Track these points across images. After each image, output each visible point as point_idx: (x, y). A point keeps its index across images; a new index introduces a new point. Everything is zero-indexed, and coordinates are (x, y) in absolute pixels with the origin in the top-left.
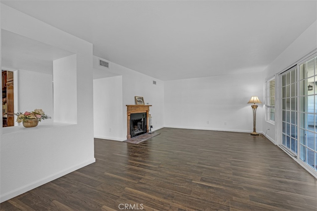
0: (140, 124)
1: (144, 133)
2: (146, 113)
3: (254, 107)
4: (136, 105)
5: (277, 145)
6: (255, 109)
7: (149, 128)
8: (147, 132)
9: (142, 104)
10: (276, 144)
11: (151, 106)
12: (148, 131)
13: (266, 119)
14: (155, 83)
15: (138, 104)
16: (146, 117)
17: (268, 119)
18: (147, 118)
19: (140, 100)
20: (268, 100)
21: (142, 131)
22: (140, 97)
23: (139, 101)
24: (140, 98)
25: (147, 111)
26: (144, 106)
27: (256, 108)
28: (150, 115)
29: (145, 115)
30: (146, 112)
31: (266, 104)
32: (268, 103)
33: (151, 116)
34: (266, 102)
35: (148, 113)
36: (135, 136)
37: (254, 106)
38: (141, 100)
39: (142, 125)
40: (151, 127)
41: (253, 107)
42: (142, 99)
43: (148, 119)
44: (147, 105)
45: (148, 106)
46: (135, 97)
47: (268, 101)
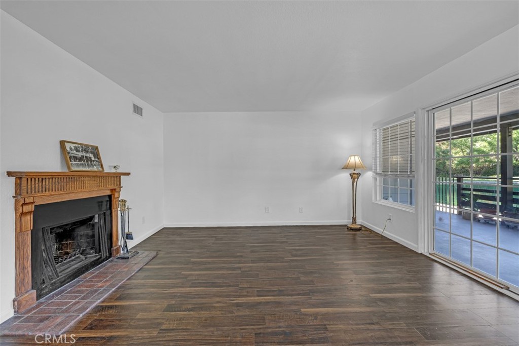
0: (87, 235)
1: (104, 261)
2: (110, 196)
3: (354, 177)
4: (66, 170)
5: (422, 254)
6: (356, 180)
7: (121, 242)
8: (114, 253)
9: (95, 169)
10: (419, 252)
11: (128, 174)
12: (118, 251)
13: (373, 198)
14: (138, 110)
15: (74, 168)
16: (110, 208)
17: (378, 199)
18: (113, 210)
19: (84, 154)
20: (378, 163)
21: (92, 257)
22: (88, 146)
23: (81, 159)
24: (86, 148)
25: (113, 190)
26: (102, 176)
27: (358, 177)
28: (125, 201)
29: (104, 204)
30: (109, 193)
31: (373, 171)
32: (378, 168)
33: (127, 204)
34: (374, 166)
35: (116, 195)
36: (63, 283)
37: (354, 174)
38: (91, 156)
39: (93, 236)
40: (129, 236)
41: (352, 175)
42: (95, 151)
43: (118, 213)
44: (113, 171)
45: (118, 176)
46: (62, 143)
47: (378, 166)
